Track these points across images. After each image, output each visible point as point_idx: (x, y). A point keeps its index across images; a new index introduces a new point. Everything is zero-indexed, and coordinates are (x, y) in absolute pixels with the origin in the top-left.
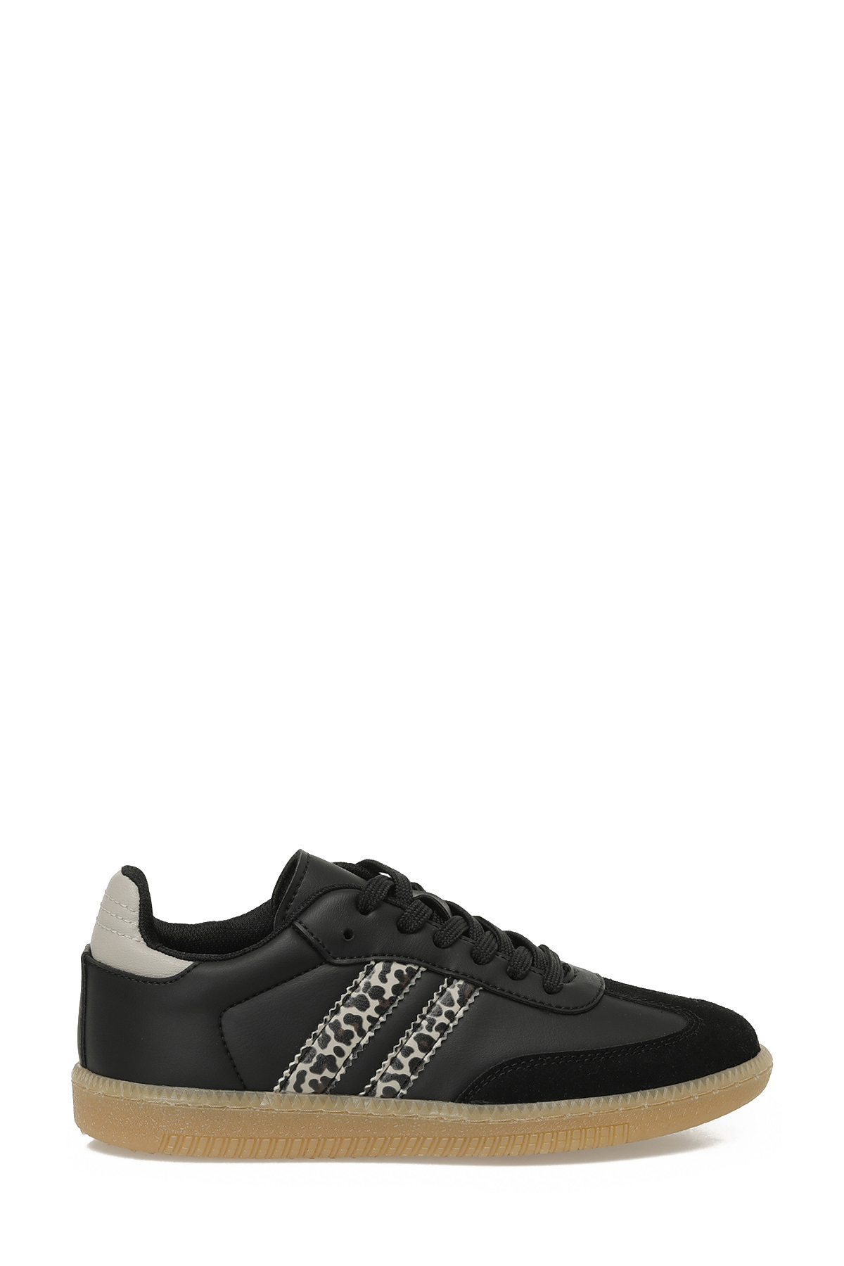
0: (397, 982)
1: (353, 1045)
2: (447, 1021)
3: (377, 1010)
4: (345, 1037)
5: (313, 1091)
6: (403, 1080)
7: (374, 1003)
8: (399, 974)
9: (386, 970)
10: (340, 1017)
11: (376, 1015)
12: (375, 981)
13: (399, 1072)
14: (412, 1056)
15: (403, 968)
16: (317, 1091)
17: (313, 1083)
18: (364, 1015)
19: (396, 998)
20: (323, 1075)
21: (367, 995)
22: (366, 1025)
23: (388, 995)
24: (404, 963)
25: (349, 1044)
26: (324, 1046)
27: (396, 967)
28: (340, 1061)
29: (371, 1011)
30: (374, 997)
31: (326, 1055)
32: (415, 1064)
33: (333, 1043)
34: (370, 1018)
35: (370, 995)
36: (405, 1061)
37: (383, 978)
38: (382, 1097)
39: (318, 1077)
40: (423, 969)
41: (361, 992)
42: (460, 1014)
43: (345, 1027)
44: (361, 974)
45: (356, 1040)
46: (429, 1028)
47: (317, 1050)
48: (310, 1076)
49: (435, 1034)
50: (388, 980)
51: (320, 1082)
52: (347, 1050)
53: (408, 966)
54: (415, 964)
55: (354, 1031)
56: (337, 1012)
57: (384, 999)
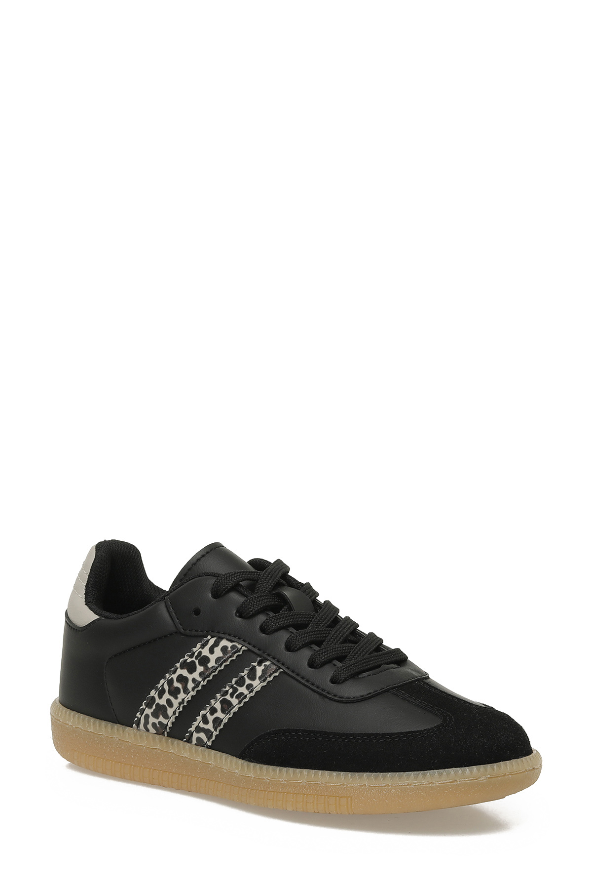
0: (221, 655)
1: (180, 700)
2: (246, 692)
3: (201, 674)
4: (174, 692)
5: (155, 732)
6: (208, 733)
7: (200, 669)
8: (224, 649)
9: (216, 644)
10: (175, 676)
11: (200, 679)
12: (205, 652)
13: (206, 727)
14: (216, 715)
15: (229, 644)
16: (158, 733)
17: (154, 725)
18: (190, 677)
19: (217, 668)
20: (159, 720)
21: (197, 662)
22: (190, 685)
23: (212, 664)
24: (232, 641)
25: (176, 698)
26: (160, 697)
27: (224, 643)
28: (170, 711)
29: (196, 675)
30: (200, 664)
31: (161, 704)
32: (217, 721)
33: (166, 696)
34: (194, 680)
35: (199, 662)
36: (211, 718)
37: (212, 651)
38: (195, 744)
39: (156, 721)
40: (244, 648)
41: (194, 659)
42: (258, 689)
43: (176, 684)
44: (199, 645)
45: (182, 696)
46: (232, 696)
47: (156, 700)
48: (152, 720)
49: (234, 701)
50: (215, 653)
51: (158, 726)
52: (175, 703)
53: (234, 644)
54: (239, 643)
55: (181, 688)
56: (174, 672)
57: (207, 666)
